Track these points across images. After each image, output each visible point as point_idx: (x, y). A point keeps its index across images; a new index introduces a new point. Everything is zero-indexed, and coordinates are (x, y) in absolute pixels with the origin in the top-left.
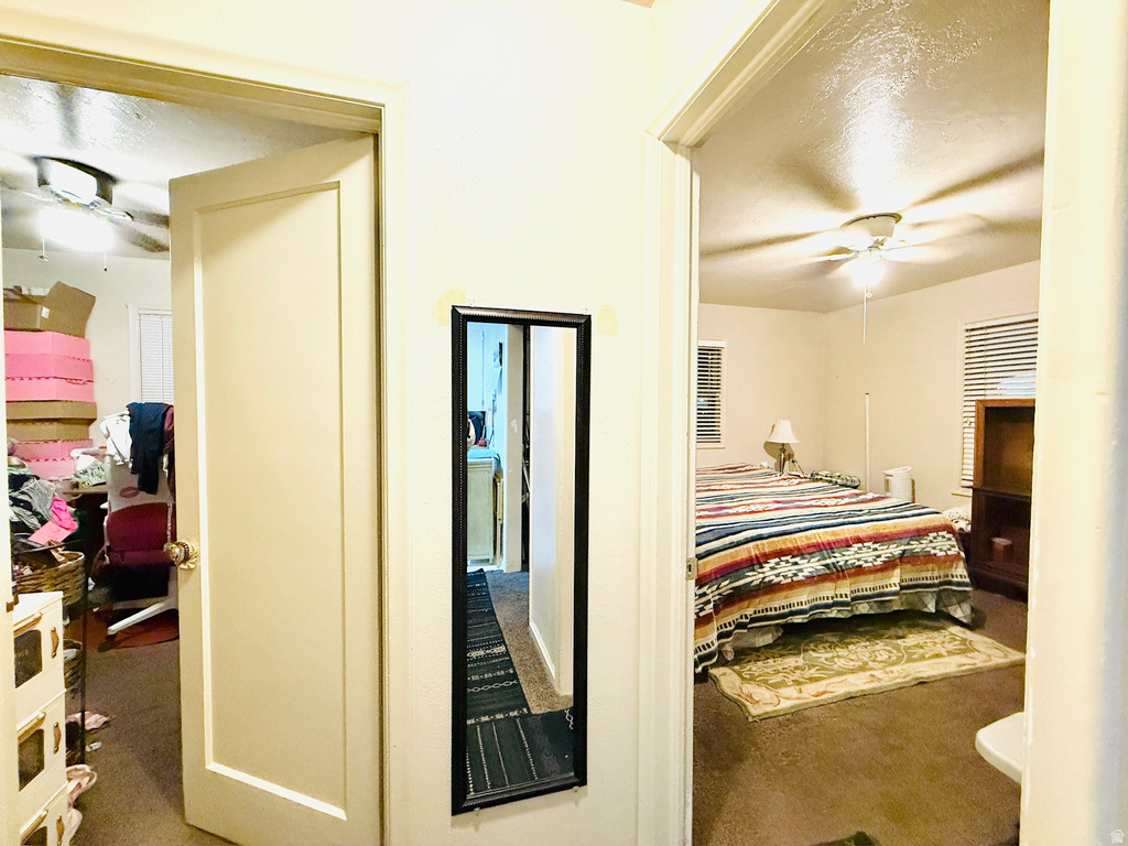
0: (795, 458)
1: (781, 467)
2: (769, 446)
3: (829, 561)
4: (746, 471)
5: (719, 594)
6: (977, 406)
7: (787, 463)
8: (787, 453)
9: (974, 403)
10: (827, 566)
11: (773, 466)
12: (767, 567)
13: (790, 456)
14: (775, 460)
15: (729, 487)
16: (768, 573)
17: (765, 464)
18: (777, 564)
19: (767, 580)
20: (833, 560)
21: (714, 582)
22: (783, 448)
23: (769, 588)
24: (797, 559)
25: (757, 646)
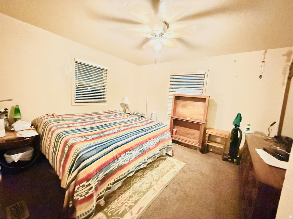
0: (129, 108)
1: (125, 111)
2: (122, 104)
3: (141, 149)
4: (115, 113)
5: (98, 181)
6: (173, 96)
7: (127, 109)
8: (127, 106)
9: (172, 95)
10: (141, 151)
11: (122, 111)
12: (120, 159)
13: (127, 107)
14: (123, 109)
15: (108, 120)
16: (121, 162)
17: (120, 111)
18: (125, 156)
19: (120, 165)
20: (143, 148)
21: (95, 176)
22: (126, 105)
23: (120, 168)
24: (131, 152)
25: (115, 190)
